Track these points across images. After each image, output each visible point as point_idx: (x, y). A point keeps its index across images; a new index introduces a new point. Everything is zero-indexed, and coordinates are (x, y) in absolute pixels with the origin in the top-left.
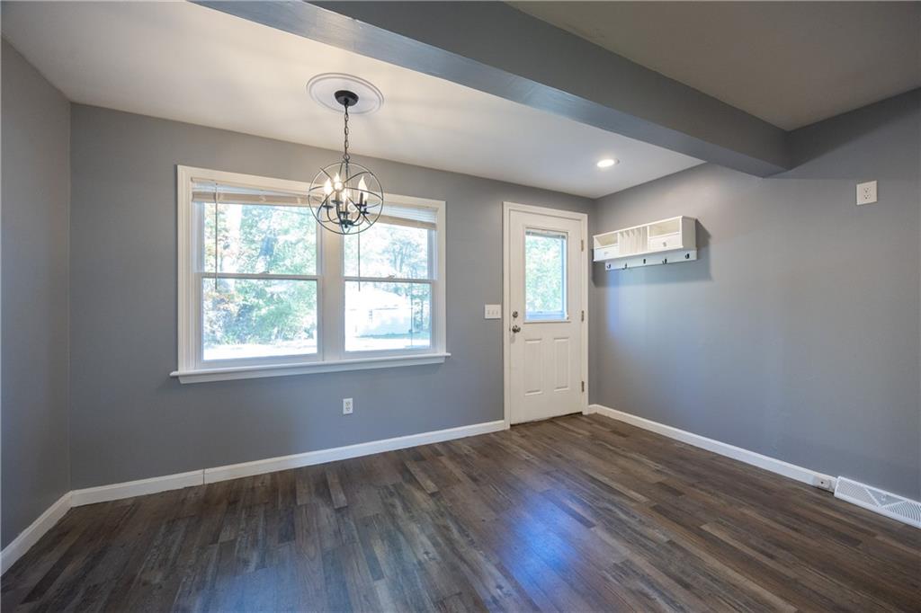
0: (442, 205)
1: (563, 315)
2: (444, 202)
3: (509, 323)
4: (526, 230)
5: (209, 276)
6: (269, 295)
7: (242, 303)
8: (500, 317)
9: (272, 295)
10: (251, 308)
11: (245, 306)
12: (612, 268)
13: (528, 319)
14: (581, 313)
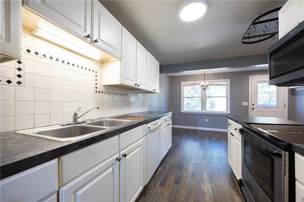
0: (229, 80)
1: (275, 105)
2: (230, 79)
3: (250, 107)
4: (258, 82)
5: (185, 97)
6: (194, 100)
7: (187, 102)
8: (247, 105)
9: (195, 100)
10: (190, 103)
11: (188, 103)
12: (298, 90)
13: (258, 106)
14: (284, 105)
